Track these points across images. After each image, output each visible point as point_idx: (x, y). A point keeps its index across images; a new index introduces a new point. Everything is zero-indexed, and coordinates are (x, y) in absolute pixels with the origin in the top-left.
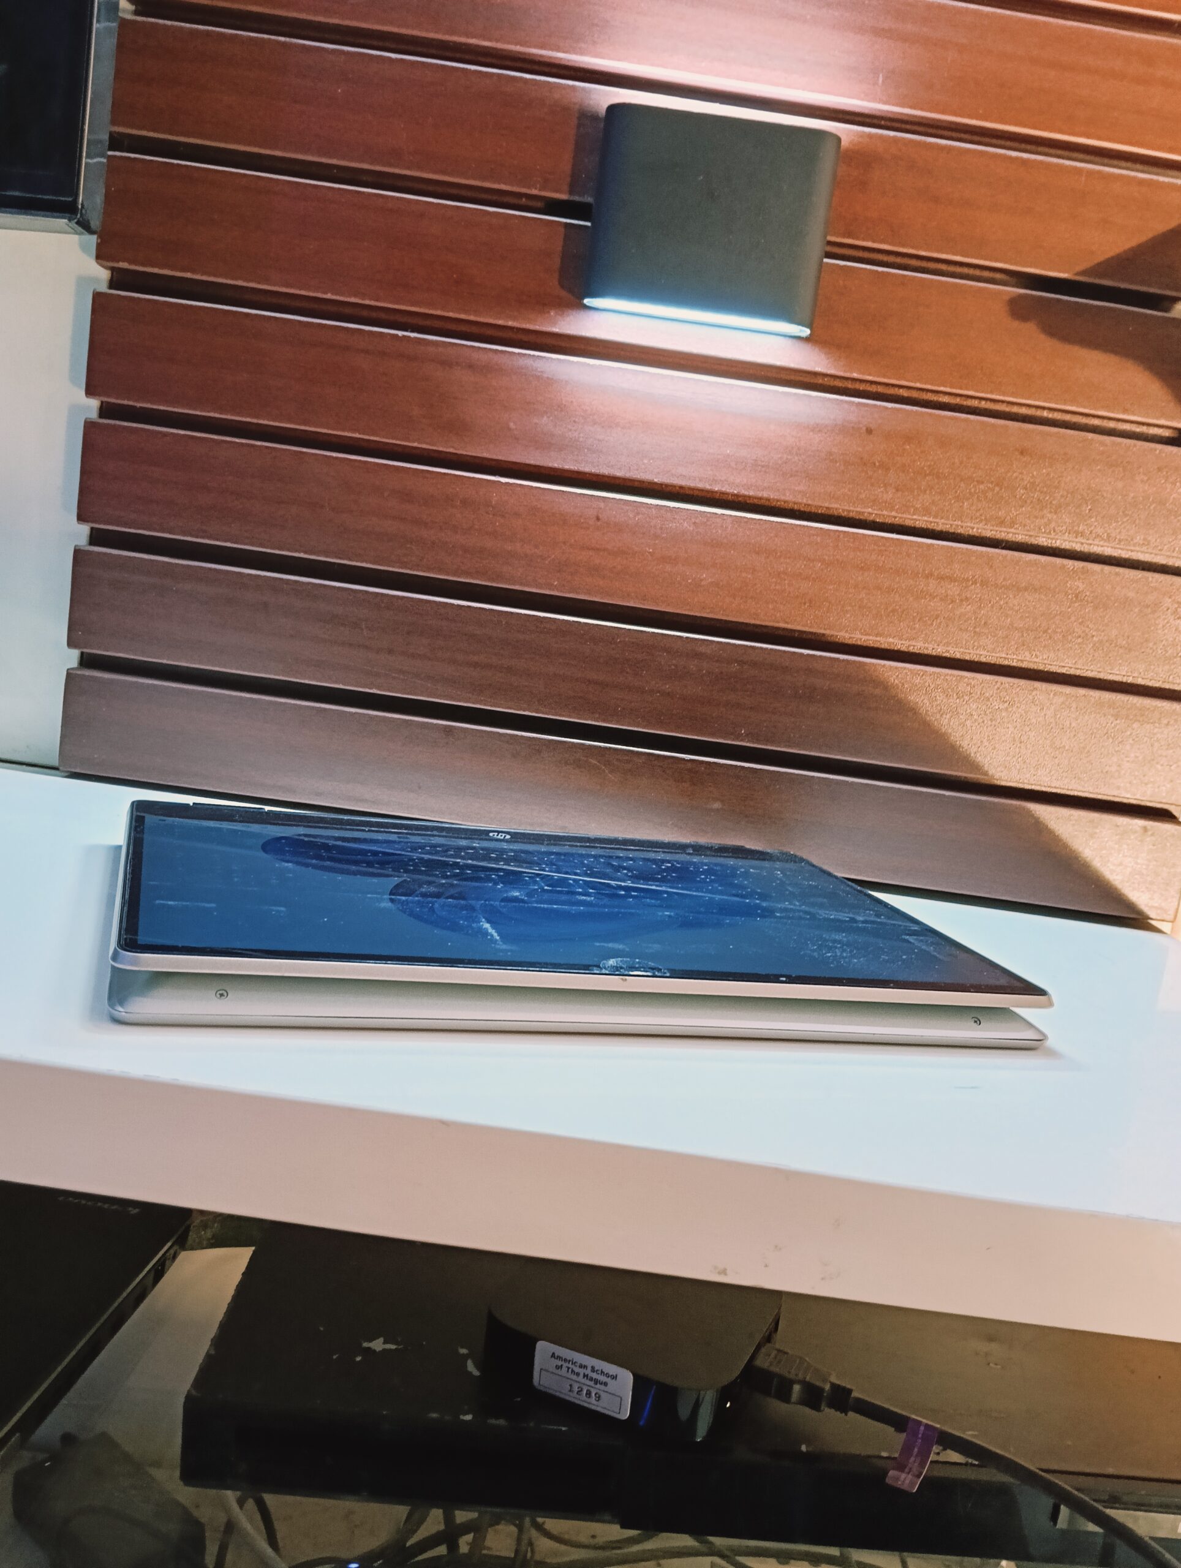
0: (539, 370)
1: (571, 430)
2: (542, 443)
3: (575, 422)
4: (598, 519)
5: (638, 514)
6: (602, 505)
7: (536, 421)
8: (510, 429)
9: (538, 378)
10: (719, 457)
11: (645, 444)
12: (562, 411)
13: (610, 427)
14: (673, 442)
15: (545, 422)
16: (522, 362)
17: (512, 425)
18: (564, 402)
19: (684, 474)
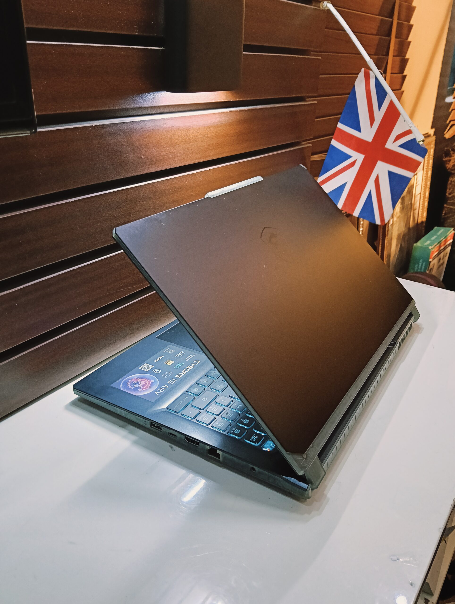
0: (149, 127)
1: (162, 152)
2: (153, 161)
3: (163, 147)
4: (175, 188)
5: (187, 180)
6: (176, 181)
7: (151, 152)
8: (142, 159)
9: (149, 130)
10: (206, 146)
11: (186, 149)
12: (158, 144)
13: (174, 145)
14: (193, 145)
15: (153, 151)
16: (142, 125)
17: (143, 157)
18: (159, 140)
19: (198, 157)
